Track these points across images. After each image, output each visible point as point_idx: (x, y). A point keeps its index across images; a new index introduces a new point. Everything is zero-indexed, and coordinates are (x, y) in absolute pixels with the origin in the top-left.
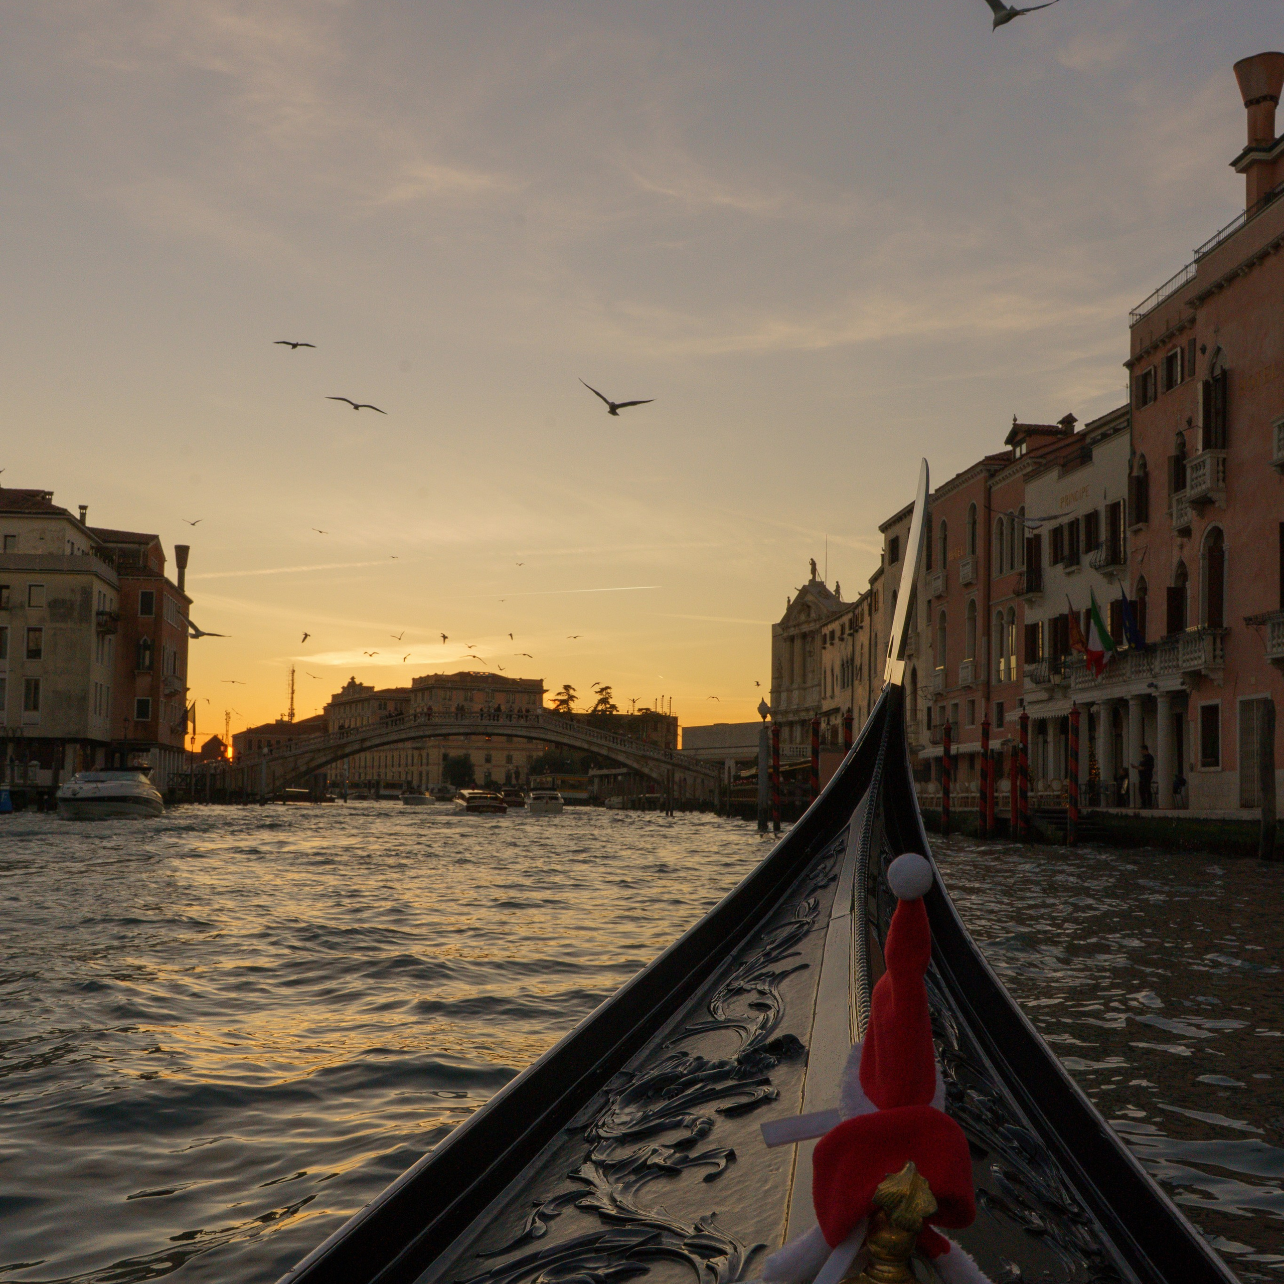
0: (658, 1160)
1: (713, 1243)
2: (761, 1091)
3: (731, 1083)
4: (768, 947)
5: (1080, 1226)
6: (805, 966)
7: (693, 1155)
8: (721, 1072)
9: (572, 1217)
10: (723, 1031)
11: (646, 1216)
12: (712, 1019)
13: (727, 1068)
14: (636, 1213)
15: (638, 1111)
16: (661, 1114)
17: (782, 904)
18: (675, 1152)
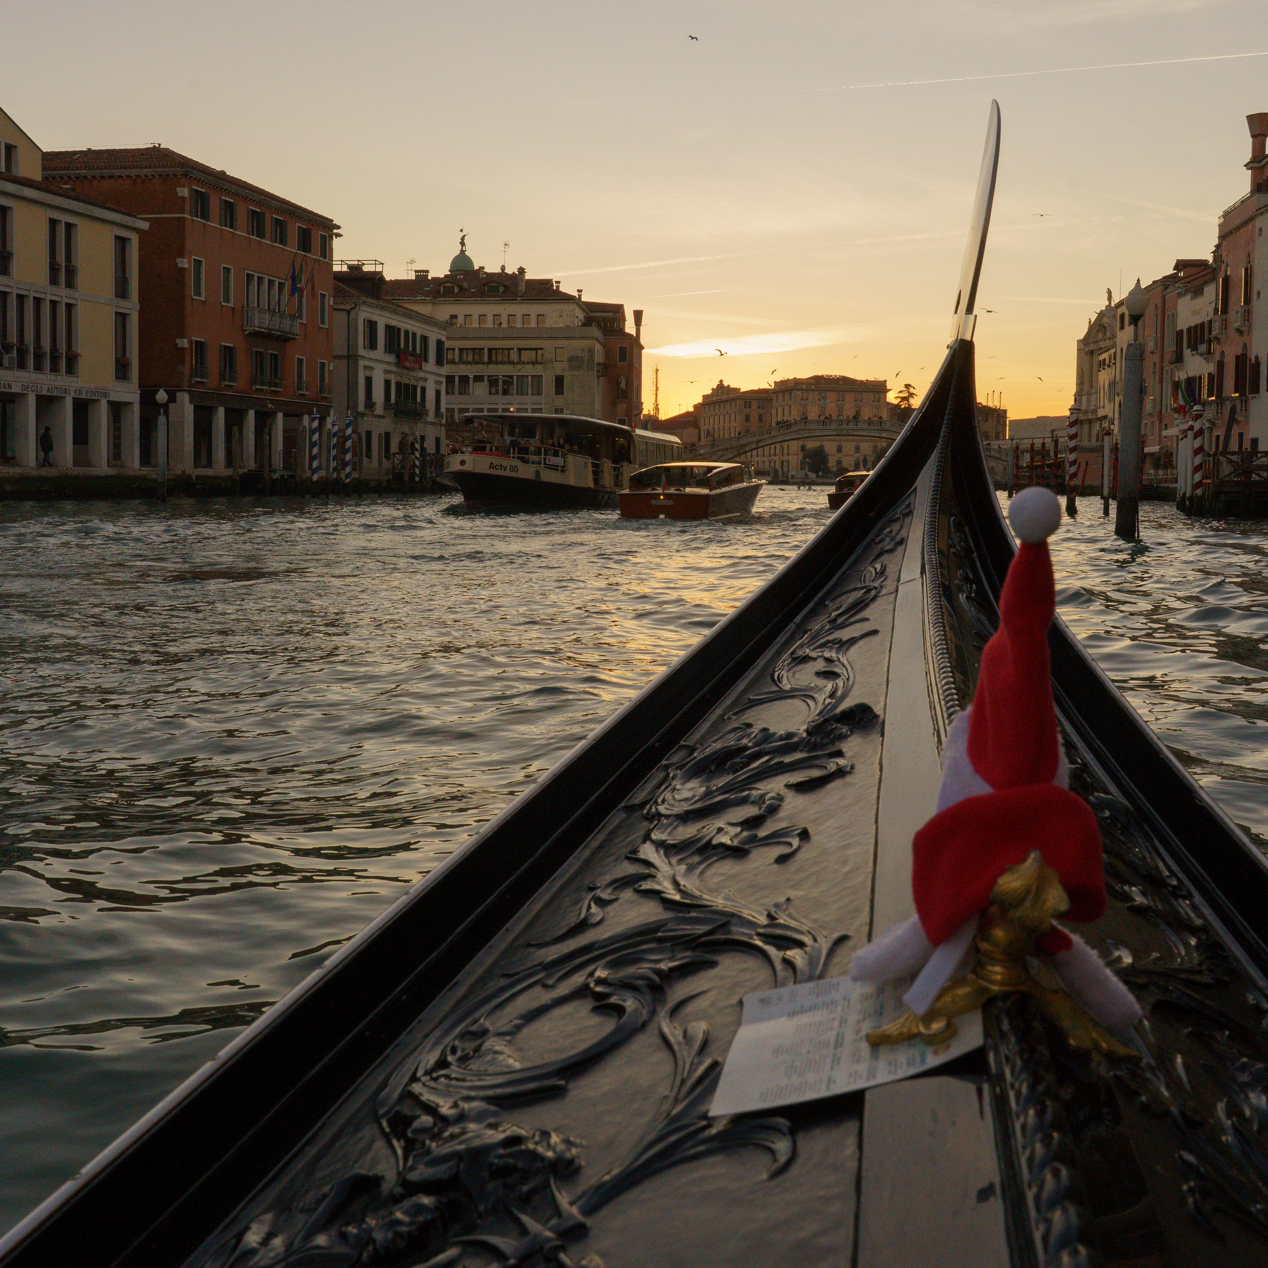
0: (725, 839)
1: (789, 933)
2: (832, 765)
3: (799, 755)
4: (833, 614)
5: (1181, 901)
6: (875, 632)
7: (762, 833)
8: (789, 744)
9: (632, 902)
10: (789, 701)
11: (712, 901)
12: (777, 689)
13: (796, 739)
14: (700, 898)
15: (700, 787)
16: (725, 790)
17: (848, 569)
18: (742, 831)
